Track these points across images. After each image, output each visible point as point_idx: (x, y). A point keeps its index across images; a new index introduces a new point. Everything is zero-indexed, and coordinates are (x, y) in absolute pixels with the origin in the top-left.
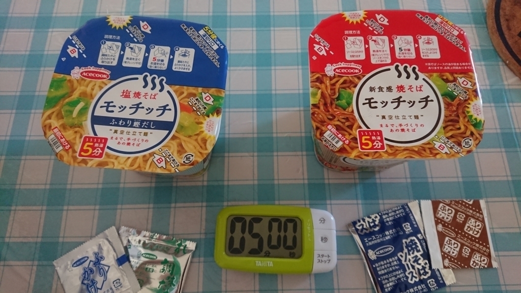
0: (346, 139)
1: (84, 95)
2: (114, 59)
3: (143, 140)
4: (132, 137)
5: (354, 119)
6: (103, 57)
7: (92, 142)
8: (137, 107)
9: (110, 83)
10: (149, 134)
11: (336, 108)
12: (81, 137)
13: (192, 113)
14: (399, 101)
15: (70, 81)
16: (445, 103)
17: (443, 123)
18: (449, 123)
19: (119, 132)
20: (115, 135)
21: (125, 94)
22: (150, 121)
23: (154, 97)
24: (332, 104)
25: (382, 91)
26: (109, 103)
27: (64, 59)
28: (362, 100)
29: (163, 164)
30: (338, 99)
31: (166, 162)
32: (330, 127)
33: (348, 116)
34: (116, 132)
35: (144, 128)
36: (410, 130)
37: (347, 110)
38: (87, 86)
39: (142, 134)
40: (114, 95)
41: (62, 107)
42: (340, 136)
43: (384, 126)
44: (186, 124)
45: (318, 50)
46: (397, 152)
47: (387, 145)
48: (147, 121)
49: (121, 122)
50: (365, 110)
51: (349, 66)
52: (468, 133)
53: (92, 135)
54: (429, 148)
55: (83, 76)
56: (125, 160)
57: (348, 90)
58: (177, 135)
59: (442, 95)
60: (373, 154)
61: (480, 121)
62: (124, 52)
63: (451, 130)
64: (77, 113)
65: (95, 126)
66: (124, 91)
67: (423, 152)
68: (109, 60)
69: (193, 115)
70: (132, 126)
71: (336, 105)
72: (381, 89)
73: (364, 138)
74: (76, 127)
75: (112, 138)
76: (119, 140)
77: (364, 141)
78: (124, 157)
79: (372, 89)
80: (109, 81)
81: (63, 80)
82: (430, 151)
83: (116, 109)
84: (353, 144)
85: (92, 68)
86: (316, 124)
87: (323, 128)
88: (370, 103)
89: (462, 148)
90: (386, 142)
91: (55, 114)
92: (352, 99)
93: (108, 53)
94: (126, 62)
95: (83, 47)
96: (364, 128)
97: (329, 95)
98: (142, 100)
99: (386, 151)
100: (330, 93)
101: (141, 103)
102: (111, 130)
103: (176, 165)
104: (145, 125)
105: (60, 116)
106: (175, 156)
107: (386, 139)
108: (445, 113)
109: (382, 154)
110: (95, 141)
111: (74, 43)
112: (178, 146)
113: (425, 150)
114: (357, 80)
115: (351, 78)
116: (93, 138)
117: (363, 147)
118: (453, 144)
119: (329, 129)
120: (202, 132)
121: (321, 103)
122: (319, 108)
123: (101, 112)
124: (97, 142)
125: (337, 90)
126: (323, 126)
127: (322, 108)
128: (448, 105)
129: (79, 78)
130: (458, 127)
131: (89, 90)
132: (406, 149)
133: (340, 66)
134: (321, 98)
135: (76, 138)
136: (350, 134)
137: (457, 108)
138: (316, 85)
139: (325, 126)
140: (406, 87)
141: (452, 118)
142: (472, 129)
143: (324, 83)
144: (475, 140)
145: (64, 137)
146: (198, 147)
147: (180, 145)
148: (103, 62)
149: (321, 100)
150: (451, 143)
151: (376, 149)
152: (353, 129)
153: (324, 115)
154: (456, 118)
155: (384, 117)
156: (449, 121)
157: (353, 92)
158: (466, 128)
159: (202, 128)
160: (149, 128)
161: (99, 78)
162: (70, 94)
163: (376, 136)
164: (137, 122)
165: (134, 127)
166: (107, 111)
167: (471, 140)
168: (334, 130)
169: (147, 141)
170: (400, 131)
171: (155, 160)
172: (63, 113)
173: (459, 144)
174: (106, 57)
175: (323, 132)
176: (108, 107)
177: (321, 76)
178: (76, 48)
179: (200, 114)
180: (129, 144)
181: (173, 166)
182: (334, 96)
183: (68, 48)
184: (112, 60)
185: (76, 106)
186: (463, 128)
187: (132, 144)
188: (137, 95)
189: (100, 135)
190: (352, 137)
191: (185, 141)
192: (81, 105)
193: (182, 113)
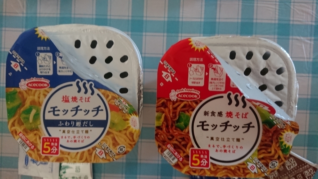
0: (181, 156)
1: (33, 103)
2: (50, 69)
3: (85, 137)
4: (77, 135)
5: (189, 139)
6: (41, 68)
7: (49, 141)
8: (77, 109)
9: (51, 90)
10: (89, 131)
11: (175, 129)
12: (40, 138)
13: (119, 112)
14: (226, 125)
15: (20, 92)
16: (264, 130)
17: (258, 147)
18: (263, 147)
19: (66, 132)
20: (64, 135)
21: (65, 99)
22: (89, 121)
23: (88, 100)
24: (172, 126)
25: (214, 115)
26: (54, 108)
27: (10, 74)
28: (197, 123)
29: (104, 155)
30: (178, 121)
31: (106, 154)
32: (169, 146)
33: (184, 136)
34: (64, 132)
35: (85, 127)
36: (231, 152)
37: (184, 131)
38: (34, 95)
39: (84, 132)
40: (56, 101)
41: (20, 115)
42: (176, 154)
43: (211, 146)
44: (116, 121)
45: (165, 77)
46: (218, 170)
47: (212, 163)
48: (86, 121)
49: (66, 123)
50: (198, 131)
51: (190, 92)
52: (276, 157)
53: (47, 136)
54: (243, 168)
55: (29, 87)
56: (75, 154)
57: (187, 114)
58: (111, 131)
59: (263, 123)
60: (199, 171)
61: (289, 147)
62: (56, 61)
63: (264, 153)
64: (32, 119)
65: (49, 128)
66: (63, 96)
67: (238, 172)
68: (46, 71)
69: (120, 113)
70: (75, 126)
71: (176, 127)
72: (213, 113)
73: (194, 156)
74: (34, 131)
75: (62, 137)
76: (67, 139)
77: (194, 159)
78: (74, 153)
79: (206, 113)
80: (50, 89)
81: (15, 93)
82: (244, 171)
83: (61, 113)
84: (185, 161)
85: (34, 79)
86: (159, 143)
87: (164, 147)
88: (203, 126)
89: (268, 168)
90: (211, 161)
91: (16, 122)
92: (189, 121)
93: (43, 64)
94: (59, 71)
95: (23, 60)
96: (196, 147)
97: (171, 118)
98: (79, 103)
99: (210, 169)
100: (171, 116)
101: (79, 106)
102: (60, 131)
103: (113, 155)
104: (85, 124)
105: (21, 123)
106: (111, 148)
107: (211, 158)
108: (262, 138)
109: (207, 171)
110: (51, 141)
111: (15, 57)
112: (112, 140)
113: (239, 170)
114: (194, 105)
115: (190, 103)
116: (49, 139)
117: (193, 164)
118: (262, 165)
119: (168, 148)
120: (129, 127)
121: (164, 126)
122: (161, 129)
123: (50, 116)
124: (52, 141)
125: (178, 113)
126: (164, 145)
127: (164, 129)
128: (266, 131)
129: (26, 89)
130: (269, 150)
131: (36, 98)
132: (225, 168)
133: (182, 92)
134: (164, 121)
135: (36, 139)
136: (184, 152)
137: (273, 135)
138: (161, 109)
139: (165, 146)
140: (234, 114)
141: (266, 143)
142: (280, 153)
143: (167, 107)
144: (280, 162)
145: (28, 140)
146: (128, 140)
147: (114, 139)
148: (41, 72)
149: (164, 122)
150: (261, 164)
151: (203, 166)
152: (187, 148)
153: (165, 135)
154: (270, 143)
155: (212, 139)
156: (264, 145)
157: (191, 115)
158: (276, 152)
159: (128, 123)
160: (88, 126)
161: (42, 87)
162: (23, 104)
163: (204, 155)
164: (79, 122)
165: (77, 127)
166: (54, 114)
167: (277, 162)
168: (172, 149)
169: (88, 137)
170: (223, 151)
171: (97, 153)
172: (22, 120)
173: (267, 165)
174: (43, 68)
175: (164, 150)
176: (54, 111)
177: (166, 101)
178: (17, 62)
179: (125, 113)
180: (75, 141)
181: (111, 156)
182: (175, 118)
183: (11, 63)
184: (48, 70)
185: (30, 113)
186: (273, 151)
187: (77, 141)
188: (75, 99)
189: (53, 136)
190: (185, 154)
191: (117, 135)
192: (34, 112)
193: (112, 112)
